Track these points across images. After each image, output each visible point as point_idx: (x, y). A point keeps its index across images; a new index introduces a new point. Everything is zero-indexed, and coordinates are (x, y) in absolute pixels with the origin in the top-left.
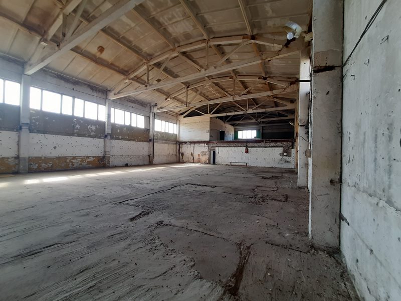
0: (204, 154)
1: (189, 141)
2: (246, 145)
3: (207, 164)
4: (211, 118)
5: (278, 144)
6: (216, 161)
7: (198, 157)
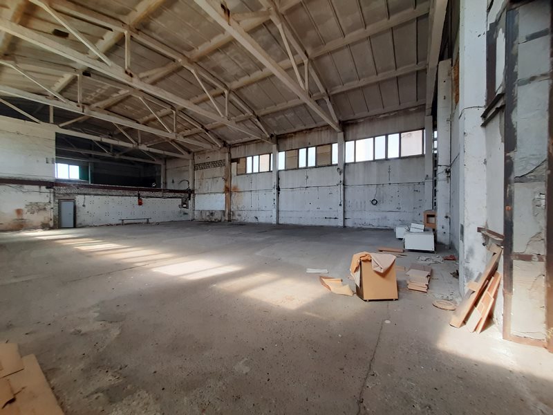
2: (139, 194)
3: (51, 228)
4: (56, 133)
5: (177, 194)
6: (78, 222)
7: (15, 216)
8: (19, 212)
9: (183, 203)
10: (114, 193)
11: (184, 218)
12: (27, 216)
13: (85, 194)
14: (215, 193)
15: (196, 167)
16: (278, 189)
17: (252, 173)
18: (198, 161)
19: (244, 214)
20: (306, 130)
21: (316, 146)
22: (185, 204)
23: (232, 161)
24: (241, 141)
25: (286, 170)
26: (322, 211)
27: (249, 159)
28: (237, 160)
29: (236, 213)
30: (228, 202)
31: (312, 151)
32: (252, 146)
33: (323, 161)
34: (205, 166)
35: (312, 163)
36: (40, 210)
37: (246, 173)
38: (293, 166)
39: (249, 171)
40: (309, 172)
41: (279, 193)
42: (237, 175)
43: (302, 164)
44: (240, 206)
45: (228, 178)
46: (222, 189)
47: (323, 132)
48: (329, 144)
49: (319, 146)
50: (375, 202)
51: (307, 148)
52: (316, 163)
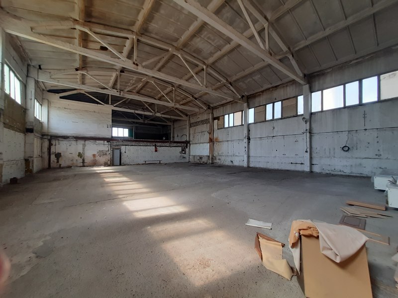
0: (102, 153)
1: (75, 135)
2: (155, 145)
3: (109, 166)
4: (112, 110)
5: (179, 144)
6: (122, 162)
7: (92, 158)
8: (94, 155)
9: (183, 150)
10: (141, 144)
11: (183, 161)
12: (97, 158)
13: (126, 145)
14: (203, 143)
15: (191, 125)
16: (249, 139)
17: (229, 127)
18: (192, 121)
19: (223, 158)
20: (272, 87)
21: (282, 101)
22: (184, 151)
23: (214, 119)
24: (220, 103)
25: (255, 123)
26: (288, 157)
27: (226, 117)
28: (218, 118)
29: (217, 158)
30: (212, 149)
31: (278, 105)
32: (229, 107)
33: (289, 113)
34: (197, 124)
35: (278, 115)
36: (104, 155)
37: (224, 128)
38: (261, 119)
39: (226, 125)
40: (275, 124)
41: (249, 142)
42: (218, 129)
43: (269, 117)
44: (220, 153)
45: (211, 132)
46: (208, 140)
47: (288, 88)
48: (294, 97)
49: (284, 100)
50: (346, 149)
51: (273, 103)
52: (282, 115)
